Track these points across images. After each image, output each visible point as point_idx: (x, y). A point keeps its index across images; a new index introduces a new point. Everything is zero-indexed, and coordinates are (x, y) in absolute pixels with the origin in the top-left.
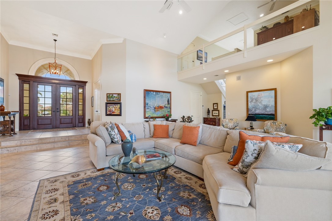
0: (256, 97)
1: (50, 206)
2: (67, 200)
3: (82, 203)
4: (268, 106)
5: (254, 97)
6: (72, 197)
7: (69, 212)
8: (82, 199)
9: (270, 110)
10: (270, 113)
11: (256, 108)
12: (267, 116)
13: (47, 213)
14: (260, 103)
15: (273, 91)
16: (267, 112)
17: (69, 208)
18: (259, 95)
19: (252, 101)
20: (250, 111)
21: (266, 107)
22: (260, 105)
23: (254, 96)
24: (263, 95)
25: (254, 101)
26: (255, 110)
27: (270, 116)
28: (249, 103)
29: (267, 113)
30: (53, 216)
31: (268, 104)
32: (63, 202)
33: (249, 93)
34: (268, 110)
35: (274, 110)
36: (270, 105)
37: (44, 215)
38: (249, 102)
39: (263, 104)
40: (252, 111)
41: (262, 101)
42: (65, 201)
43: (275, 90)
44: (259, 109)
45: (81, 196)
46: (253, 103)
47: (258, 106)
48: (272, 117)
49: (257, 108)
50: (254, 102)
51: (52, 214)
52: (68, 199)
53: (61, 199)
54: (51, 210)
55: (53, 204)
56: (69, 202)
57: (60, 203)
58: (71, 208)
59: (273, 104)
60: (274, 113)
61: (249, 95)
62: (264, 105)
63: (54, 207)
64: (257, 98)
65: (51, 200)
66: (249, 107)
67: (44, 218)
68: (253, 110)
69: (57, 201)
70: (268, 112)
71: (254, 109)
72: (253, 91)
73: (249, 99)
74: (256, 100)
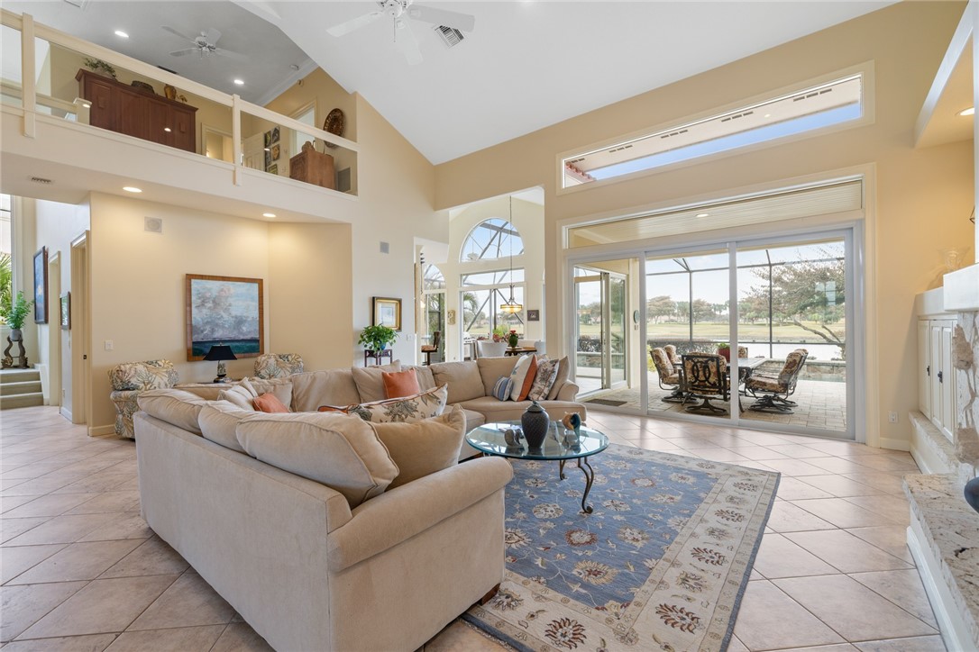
0: (215, 293)
1: (702, 574)
2: (665, 562)
3: (647, 539)
4: (245, 321)
5: (208, 295)
6: (649, 563)
7: (678, 539)
8: (639, 545)
9: (249, 331)
10: (248, 337)
11: (214, 324)
12: (244, 344)
13: (712, 562)
14: (226, 310)
15: (256, 286)
16: (241, 333)
17: (673, 546)
18: (222, 290)
19: (203, 305)
20: (198, 334)
21: (240, 322)
22: (225, 316)
23: (209, 290)
24: (232, 291)
25: (210, 305)
26: (213, 331)
27: (248, 344)
28: (194, 311)
29: (242, 337)
30: (705, 550)
31: (245, 314)
32: (673, 564)
33: (193, 281)
34: (244, 328)
35: (257, 328)
36: (248, 317)
37: (718, 562)
38: (193, 306)
39: (234, 313)
40: (202, 332)
41: (230, 305)
42: (669, 564)
43: (260, 282)
44: (223, 327)
45: (634, 552)
46: (205, 311)
47: (219, 319)
48: (253, 347)
49: (217, 325)
50: (209, 308)
51: (704, 555)
52: (661, 561)
53: (673, 575)
54: (702, 564)
55: (693, 573)
56: (664, 556)
57: (679, 565)
58: (670, 543)
59: (256, 314)
60: (256, 336)
61: (193, 287)
62: (236, 317)
63: (695, 564)
64: (216, 296)
65: (694, 588)
66: (193, 323)
67: (720, 557)
68: (205, 330)
69: (683, 576)
70: (244, 335)
71: (208, 328)
72: (206, 276)
73: (193, 298)
74: (214, 302)
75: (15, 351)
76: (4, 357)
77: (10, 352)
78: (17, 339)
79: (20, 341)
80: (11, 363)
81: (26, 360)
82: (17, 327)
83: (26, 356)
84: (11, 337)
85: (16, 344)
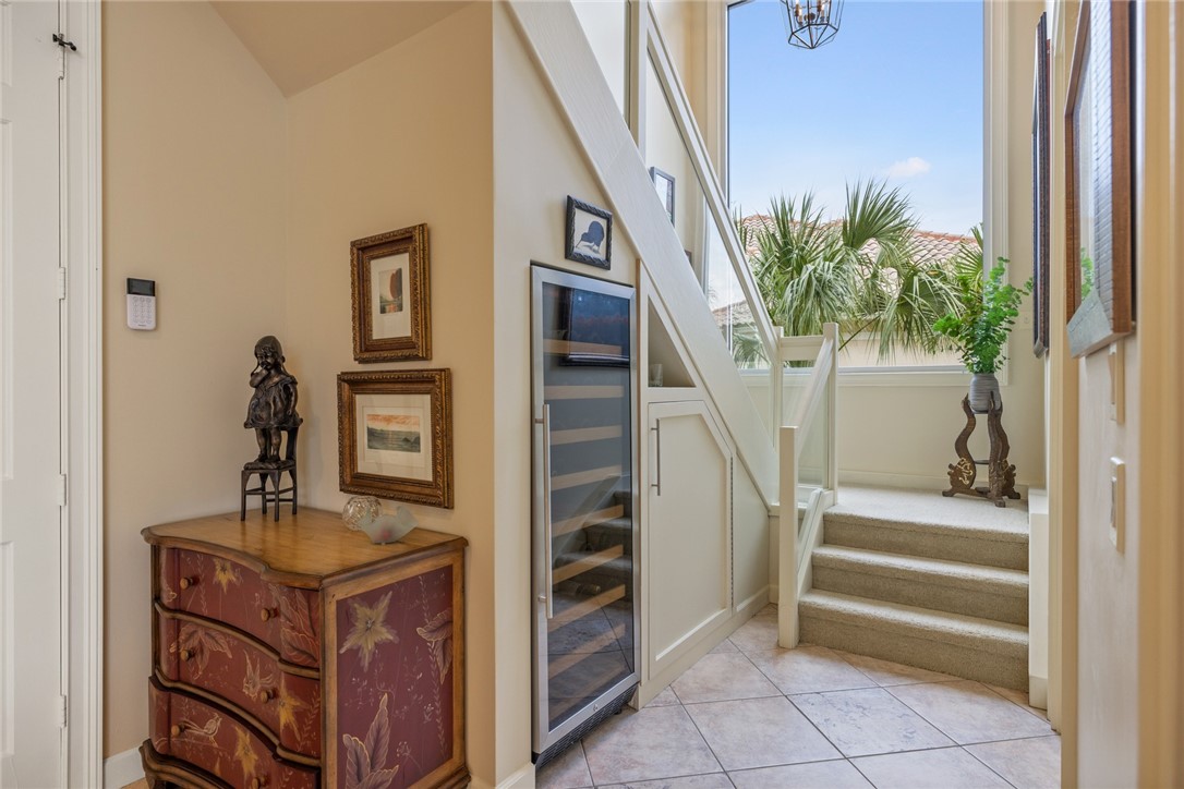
75: (980, 445)
76: (955, 460)
77: (971, 444)
78: (983, 406)
79: (995, 414)
80: (972, 479)
81: (1009, 475)
82: (986, 370)
83: (1010, 460)
84: (970, 398)
85: (982, 420)
